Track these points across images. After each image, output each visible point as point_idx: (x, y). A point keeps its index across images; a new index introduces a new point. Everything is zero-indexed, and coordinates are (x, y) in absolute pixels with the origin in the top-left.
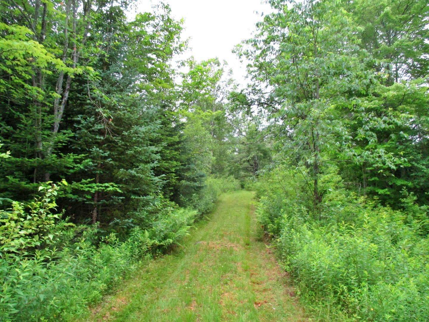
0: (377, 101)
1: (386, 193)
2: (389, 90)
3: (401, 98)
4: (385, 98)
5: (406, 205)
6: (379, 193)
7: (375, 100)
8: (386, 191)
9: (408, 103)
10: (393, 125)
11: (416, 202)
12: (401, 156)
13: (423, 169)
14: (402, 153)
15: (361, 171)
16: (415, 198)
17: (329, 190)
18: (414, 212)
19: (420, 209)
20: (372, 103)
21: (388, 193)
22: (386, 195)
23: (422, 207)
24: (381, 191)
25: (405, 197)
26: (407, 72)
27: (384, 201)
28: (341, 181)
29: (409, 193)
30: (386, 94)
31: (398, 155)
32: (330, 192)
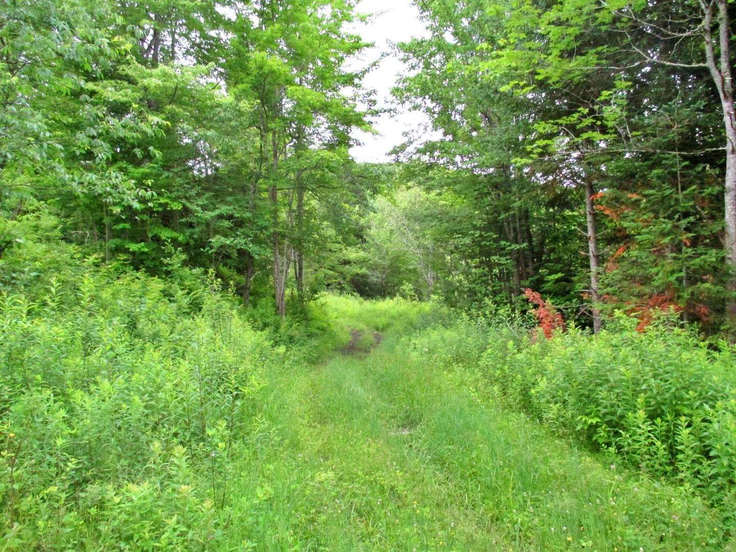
0: (129, 91)
1: (142, 250)
2: (151, 76)
3: (170, 92)
4: (146, 89)
5: (170, 268)
6: (131, 250)
7: (127, 88)
8: (142, 247)
9: (181, 104)
10: (138, 134)
11: (185, 263)
12: (148, 186)
13: (198, 212)
14: (149, 182)
15: (102, 211)
16: (184, 257)
17: (18, 240)
18: (182, 279)
19: (192, 274)
20: (121, 92)
21: (146, 250)
22: (143, 253)
23: (194, 271)
24: (133, 247)
25: (170, 255)
26: (188, 52)
27: (137, 262)
28: (56, 227)
29: (176, 250)
30: (146, 82)
31: (143, 184)
32: (19, 245)
